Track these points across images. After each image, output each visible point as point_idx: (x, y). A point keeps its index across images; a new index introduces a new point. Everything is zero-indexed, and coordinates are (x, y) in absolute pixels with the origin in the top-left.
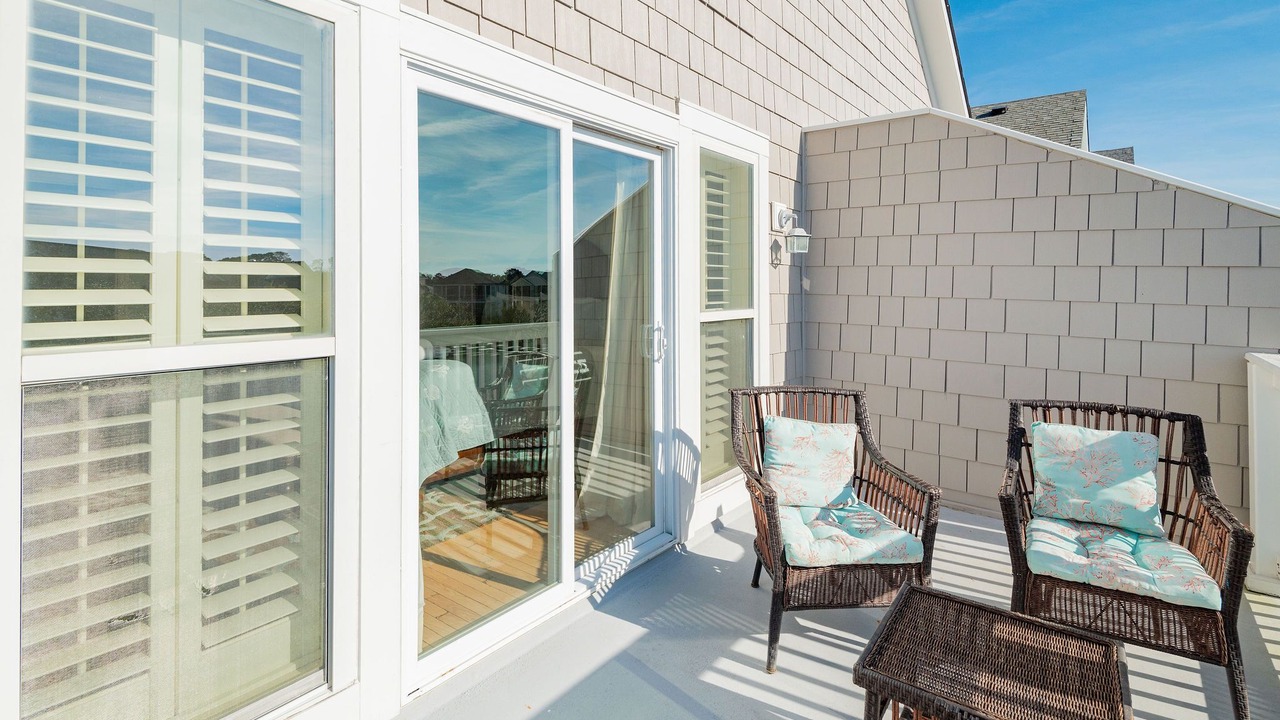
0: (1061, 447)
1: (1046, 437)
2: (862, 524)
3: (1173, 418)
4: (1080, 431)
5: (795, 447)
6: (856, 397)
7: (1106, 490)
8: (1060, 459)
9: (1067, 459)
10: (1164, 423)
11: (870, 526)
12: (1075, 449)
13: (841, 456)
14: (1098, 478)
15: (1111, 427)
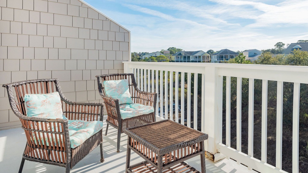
0: (112, 86)
1: (108, 84)
2: (77, 125)
3: (129, 75)
4: (114, 81)
5: (42, 105)
6: (55, 82)
7: (123, 95)
8: (112, 90)
9: (114, 89)
10: (127, 76)
11: (81, 125)
12: (115, 86)
13: (59, 104)
14: (121, 92)
15: (118, 79)
